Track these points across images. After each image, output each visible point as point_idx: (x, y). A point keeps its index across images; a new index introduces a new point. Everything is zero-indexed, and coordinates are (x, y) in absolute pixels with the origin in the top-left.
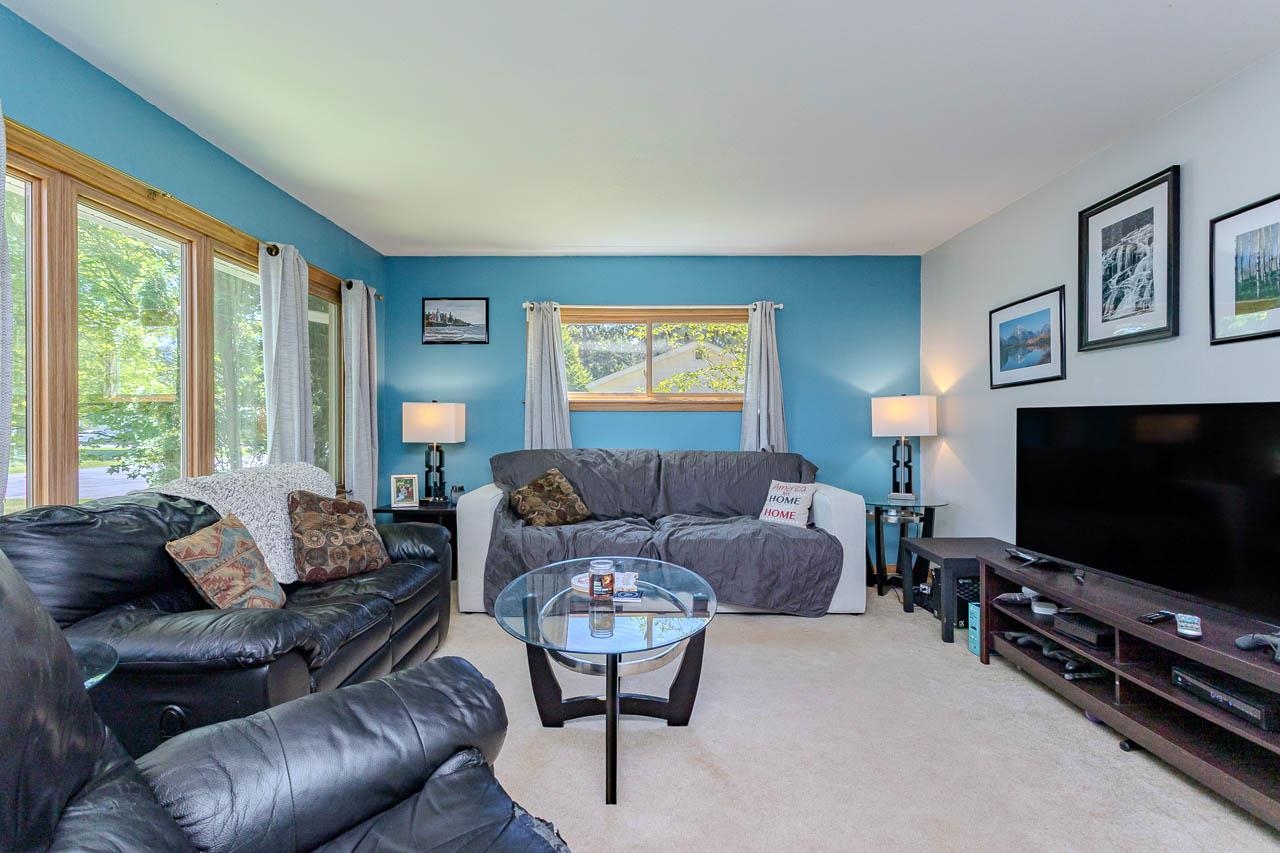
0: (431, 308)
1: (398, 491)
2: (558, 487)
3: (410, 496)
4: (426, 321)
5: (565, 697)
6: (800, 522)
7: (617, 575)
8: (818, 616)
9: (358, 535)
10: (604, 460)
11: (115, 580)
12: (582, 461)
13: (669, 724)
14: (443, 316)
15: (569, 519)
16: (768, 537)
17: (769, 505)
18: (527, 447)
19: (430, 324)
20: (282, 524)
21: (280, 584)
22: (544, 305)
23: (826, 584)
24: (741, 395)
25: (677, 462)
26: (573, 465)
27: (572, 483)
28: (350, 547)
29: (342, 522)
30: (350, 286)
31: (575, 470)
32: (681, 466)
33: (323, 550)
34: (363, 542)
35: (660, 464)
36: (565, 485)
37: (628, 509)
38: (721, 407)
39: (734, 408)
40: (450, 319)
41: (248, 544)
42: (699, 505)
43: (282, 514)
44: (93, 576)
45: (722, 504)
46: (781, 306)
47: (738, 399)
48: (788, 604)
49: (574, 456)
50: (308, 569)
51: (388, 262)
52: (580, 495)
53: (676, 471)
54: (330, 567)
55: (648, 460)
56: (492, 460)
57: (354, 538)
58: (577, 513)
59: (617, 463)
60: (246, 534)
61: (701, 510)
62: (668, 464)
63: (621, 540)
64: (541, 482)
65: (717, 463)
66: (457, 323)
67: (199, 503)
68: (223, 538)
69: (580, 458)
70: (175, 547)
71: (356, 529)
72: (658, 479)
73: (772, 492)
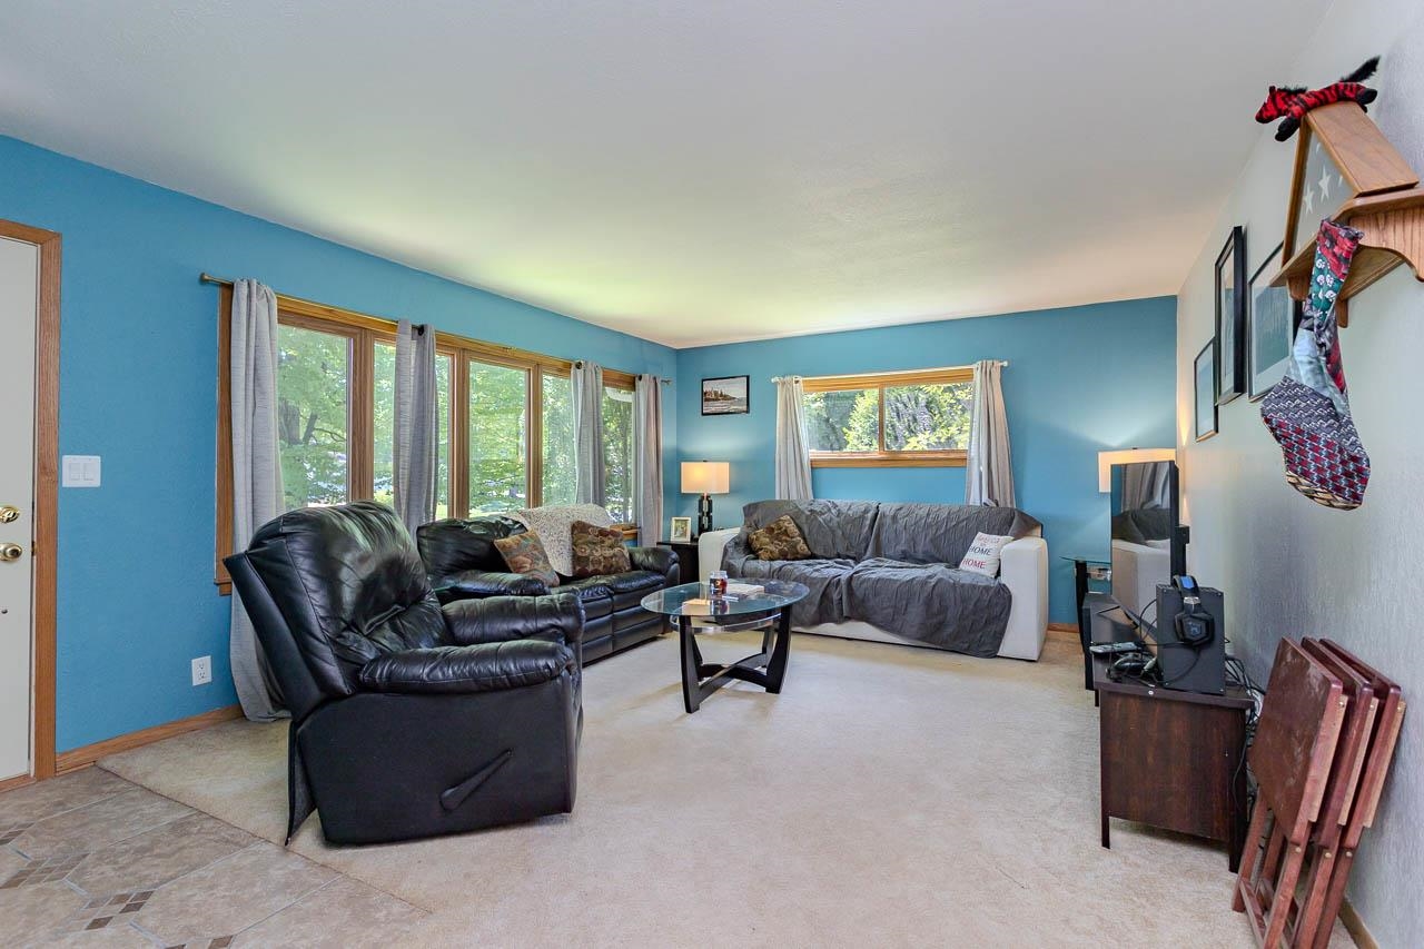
0: (709, 387)
1: (676, 530)
2: (786, 530)
3: (684, 534)
4: (705, 397)
5: (704, 663)
6: (989, 572)
7: (729, 581)
8: (988, 657)
9: (612, 552)
10: (829, 510)
11: (471, 556)
12: (811, 511)
13: (767, 691)
14: (716, 393)
15: (789, 557)
16: (940, 580)
17: (969, 555)
18: (777, 498)
19: (707, 400)
20: (567, 540)
21: (558, 574)
22: (788, 378)
23: (993, 628)
24: (965, 451)
25: (892, 513)
26: (803, 512)
27: (800, 528)
28: (605, 558)
29: (603, 542)
30: (640, 378)
31: (804, 517)
32: (894, 518)
33: (587, 558)
34: (615, 555)
35: (876, 515)
36: (792, 528)
37: (842, 552)
38: (948, 463)
39: (960, 464)
40: (721, 395)
41: (538, 546)
42: (903, 552)
43: (566, 535)
44: (462, 552)
45: (924, 552)
46: (1005, 364)
47: (964, 455)
48: (957, 643)
49: (806, 506)
50: (578, 568)
51: (678, 352)
52: (804, 539)
53: (888, 521)
54: (590, 568)
55: (866, 511)
56: (744, 508)
57: (608, 553)
58: (798, 553)
59: (839, 513)
60: (538, 541)
61: (904, 557)
62: (884, 515)
63: (816, 574)
64: (773, 526)
65: (928, 515)
66: (725, 398)
67: (517, 522)
68: (522, 541)
69: (810, 508)
70: (499, 542)
71: (612, 547)
72: (872, 527)
73: (976, 543)
